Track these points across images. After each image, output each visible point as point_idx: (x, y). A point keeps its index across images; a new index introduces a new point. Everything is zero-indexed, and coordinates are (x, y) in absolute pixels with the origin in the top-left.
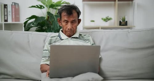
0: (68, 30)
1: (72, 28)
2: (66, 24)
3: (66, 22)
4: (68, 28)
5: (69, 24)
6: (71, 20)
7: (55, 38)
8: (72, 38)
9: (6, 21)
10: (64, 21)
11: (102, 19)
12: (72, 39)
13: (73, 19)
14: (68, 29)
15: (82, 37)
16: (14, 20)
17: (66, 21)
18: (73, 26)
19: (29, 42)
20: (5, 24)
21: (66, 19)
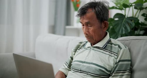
6: (85, 22)
12: (95, 49)
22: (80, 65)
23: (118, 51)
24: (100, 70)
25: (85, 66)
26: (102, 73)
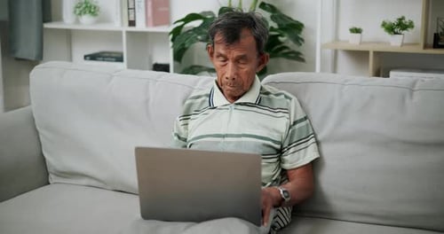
0: (227, 80)
1: (236, 77)
2: (223, 63)
4: (227, 75)
5: (230, 64)
6: (235, 55)
7: (200, 100)
8: (240, 104)
9: (132, 23)
12: (240, 107)
15: (270, 100)
16: (151, 21)
17: (221, 55)
18: (240, 70)
19: (147, 101)
20: (128, 32)
21: (222, 52)
22: (218, 143)
23: (288, 104)
24: (264, 145)
25: (230, 142)
26: (269, 150)
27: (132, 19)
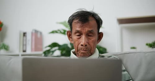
0: (82, 47)
1: (87, 44)
2: (78, 37)
3: (78, 34)
4: (82, 43)
5: (83, 37)
6: (86, 31)
10: (76, 33)
11: (147, 44)
13: (90, 30)
14: (82, 45)
17: (78, 32)
18: (90, 40)
21: (78, 29)
27: (24, 49)
